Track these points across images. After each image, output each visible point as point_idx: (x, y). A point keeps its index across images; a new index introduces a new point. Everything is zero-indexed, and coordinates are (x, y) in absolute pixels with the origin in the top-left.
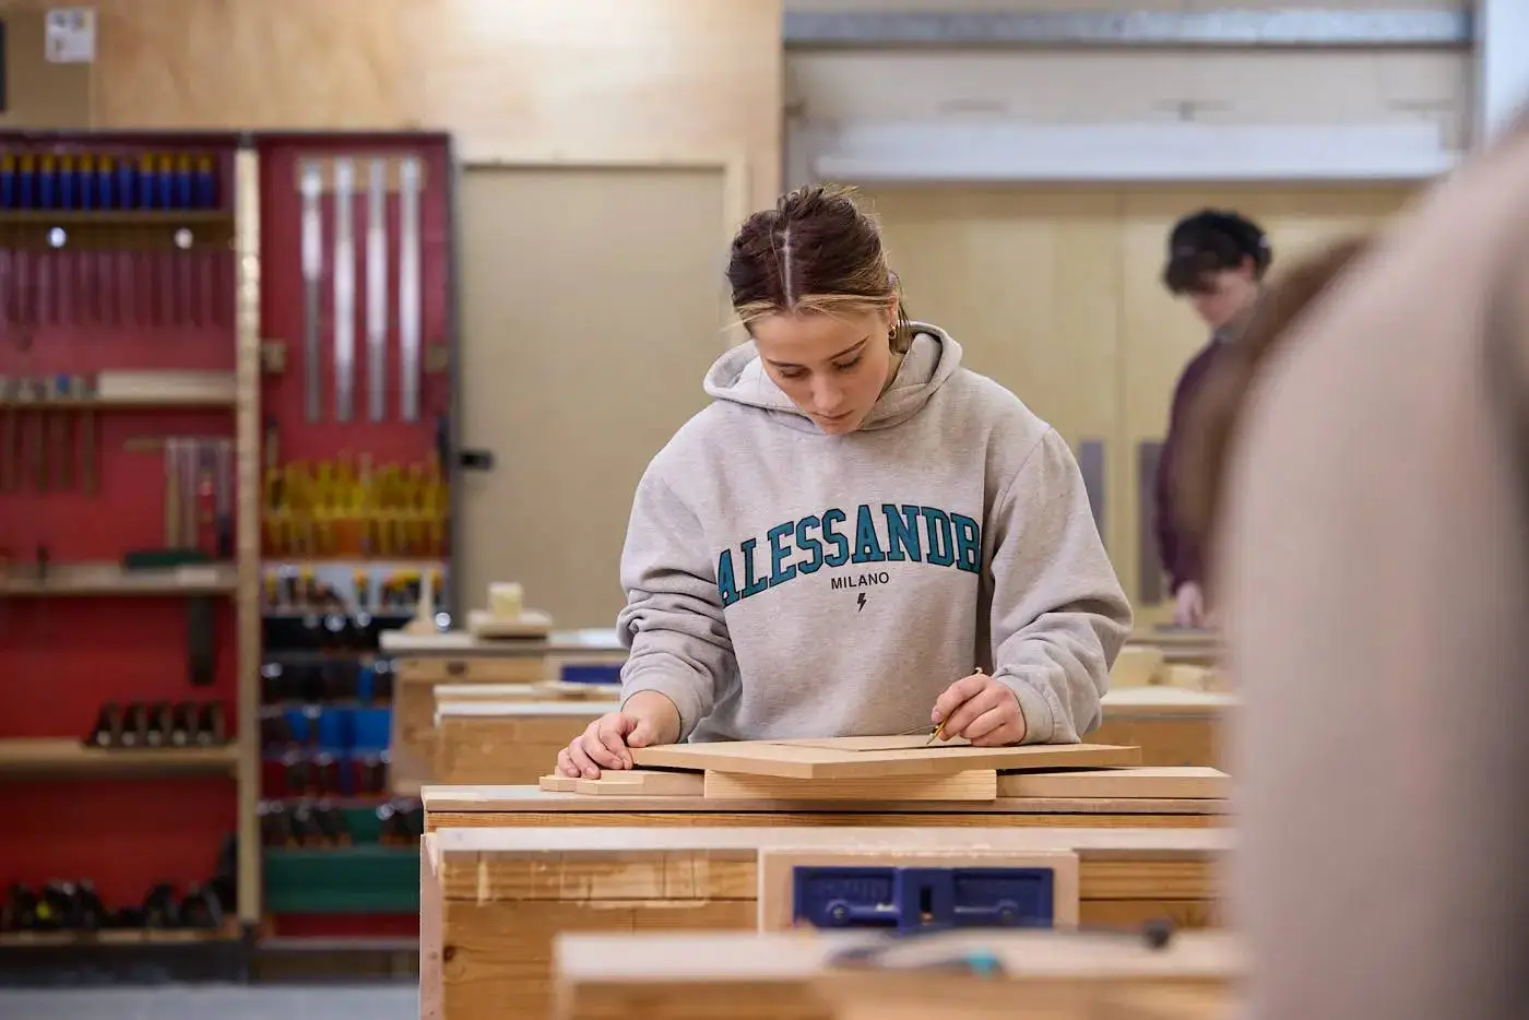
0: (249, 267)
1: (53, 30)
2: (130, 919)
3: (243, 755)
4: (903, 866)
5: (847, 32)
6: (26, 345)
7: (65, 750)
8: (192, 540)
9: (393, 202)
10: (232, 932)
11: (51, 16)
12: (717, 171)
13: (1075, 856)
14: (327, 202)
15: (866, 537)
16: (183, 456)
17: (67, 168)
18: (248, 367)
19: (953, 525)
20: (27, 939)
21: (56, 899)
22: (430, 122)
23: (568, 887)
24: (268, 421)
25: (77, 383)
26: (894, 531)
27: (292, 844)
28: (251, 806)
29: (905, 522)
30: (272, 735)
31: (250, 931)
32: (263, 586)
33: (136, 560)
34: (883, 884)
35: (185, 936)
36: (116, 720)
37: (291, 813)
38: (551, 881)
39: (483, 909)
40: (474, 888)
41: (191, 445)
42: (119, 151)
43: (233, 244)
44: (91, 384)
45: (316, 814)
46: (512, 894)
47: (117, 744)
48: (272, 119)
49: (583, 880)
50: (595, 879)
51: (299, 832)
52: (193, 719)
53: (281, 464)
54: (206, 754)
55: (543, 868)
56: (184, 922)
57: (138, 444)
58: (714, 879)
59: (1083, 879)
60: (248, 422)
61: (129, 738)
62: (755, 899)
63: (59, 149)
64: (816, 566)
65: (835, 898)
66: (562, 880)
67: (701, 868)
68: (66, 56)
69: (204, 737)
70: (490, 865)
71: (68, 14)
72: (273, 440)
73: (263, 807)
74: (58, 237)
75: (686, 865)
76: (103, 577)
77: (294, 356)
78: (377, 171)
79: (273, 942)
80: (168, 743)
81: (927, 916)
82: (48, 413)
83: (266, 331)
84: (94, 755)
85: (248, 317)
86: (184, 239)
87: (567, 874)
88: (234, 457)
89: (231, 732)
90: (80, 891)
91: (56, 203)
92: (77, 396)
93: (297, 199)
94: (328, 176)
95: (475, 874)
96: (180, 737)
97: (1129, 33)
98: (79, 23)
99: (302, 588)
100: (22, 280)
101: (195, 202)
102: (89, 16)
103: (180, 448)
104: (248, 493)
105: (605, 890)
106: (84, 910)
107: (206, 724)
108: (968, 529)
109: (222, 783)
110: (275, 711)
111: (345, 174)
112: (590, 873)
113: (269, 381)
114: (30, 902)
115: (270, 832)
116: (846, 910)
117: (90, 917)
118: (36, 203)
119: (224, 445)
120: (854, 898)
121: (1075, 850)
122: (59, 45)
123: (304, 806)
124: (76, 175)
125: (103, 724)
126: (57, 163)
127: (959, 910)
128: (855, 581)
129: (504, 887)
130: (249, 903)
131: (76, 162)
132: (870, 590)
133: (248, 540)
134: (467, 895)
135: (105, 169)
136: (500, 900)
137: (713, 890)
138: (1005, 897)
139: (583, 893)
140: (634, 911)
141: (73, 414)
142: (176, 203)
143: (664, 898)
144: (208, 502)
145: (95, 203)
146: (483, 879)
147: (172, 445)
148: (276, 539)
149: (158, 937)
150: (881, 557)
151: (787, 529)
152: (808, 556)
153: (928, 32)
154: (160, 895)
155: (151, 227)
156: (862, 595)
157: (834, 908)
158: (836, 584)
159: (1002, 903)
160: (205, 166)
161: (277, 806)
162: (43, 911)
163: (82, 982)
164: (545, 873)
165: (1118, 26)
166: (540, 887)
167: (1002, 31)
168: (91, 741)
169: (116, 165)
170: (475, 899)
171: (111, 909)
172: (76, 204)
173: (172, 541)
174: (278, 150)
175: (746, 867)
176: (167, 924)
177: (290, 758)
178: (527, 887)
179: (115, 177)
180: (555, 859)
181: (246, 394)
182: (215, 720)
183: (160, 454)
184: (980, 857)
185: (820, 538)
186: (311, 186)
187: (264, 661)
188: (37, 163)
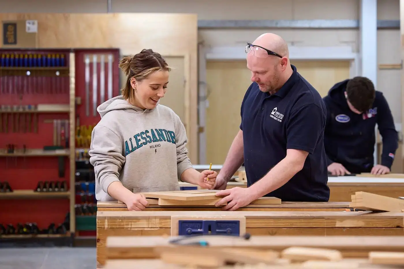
0: (73, 80)
1: (28, 25)
2: (45, 232)
3: (71, 194)
4: (204, 220)
5: (213, 25)
6: (21, 98)
7: (30, 192)
8: (59, 144)
9: (106, 65)
10: (68, 235)
11: (27, 22)
12: (182, 57)
13: (245, 217)
14: (91, 65)
15: (154, 136)
16: (57, 124)
17: (31, 57)
18: (72, 103)
19: (169, 133)
20: (21, 236)
21: (28, 227)
22: (115, 46)
23: (126, 225)
24: (77, 116)
25: (33, 107)
26: (159, 135)
27: (82, 214)
28: (73, 206)
29: (160, 133)
30: (78, 189)
31: (72, 234)
32: (76, 154)
33: (47, 148)
34: (200, 225)
35: (58, 236)
36: (42, 186)
37: (82, 207)
38: (122, 224)
39: (106, 230)
40: (104, 225)
41: (59, 121)
42: (43, 53)
43: (69, 74)
44: (36, 107)
45: (88, 207)
46: (114, 227)
47: (42, 191)
48: (78, 45)
49: (130, 223)
50: (133, 223)
51: (84, 212)
52: (59, 185)
53: (80, 125)
54: (62, 193)
55: (120, 221)
56: (57, 232)
57: (47, 121)
58: (161, 223)
59: (247, 223)
60: (72, 116)
61: (45, 190)
62: (170, 228)
63: (29, 53)
64: (146, 143)
65: (188, 228)
66: (125, 223)
67: (157, 221)
68: (31, 31)
69: (62, 189)
70: (108, 220)
71: (31, 21)
72: (78, 120)
73: (76, 206)
74: (28, 73)
75: (154, 220)
76: (39, 152)
77: (83, 101)
78: (102, 58)
79: (78, 237)
80: (54, 191)
81: (210, 232)
82: (26, 114)
83: (77, 94)
84: (37, 194)
85: (72, 92)
86: (58, 74)
87: (126, 222)
88: (69, 124)
89: (68, 188)
90: (33, 225)
91: (28, 66)
92: (33, 110)
93: (84, 64)
94: (91, 59)
95: (105, 222)
96: (56, 189)
97: (279, 26)
98: (33, 24)
99: (85, 155)
100: (20, 83)
101: (60, 65)
102: (36, 22)
103: (57, 122)
104: (72, 133)
105: (135, 226)
106: (34, 230)
107: (62, 187)
108: (172, 134)
109: (67, 200)
110: (79, 183)
111: (95, 58)
112: (131, 222)
113: (78, 107)
114: (22, 228)
115: (77, 211)
116: (191, 230)
117: (35, 231)
118: (24, 65)
119: (67, 121)
120: (193, 228)
121: (245, 216)
122: (29, 29)
123: (85, 205)
124: (33, 59)
125: (39, 187)
126: (28, 56)
127: (217, 230)
128: (154, 146)
129: (111, 225)
130: (72, 228)
131: (33, 55)
132: (157, 148)
133: (72, 143)
134: (103, 227)
135: (40, 57)
136: (110, 228)
137: (161, 226)
138: (228, 227)
139: (130, 226)
140: (142, 231)
141: (32, 114)
142: (56, 65)
143: (149, 228)
144: (63, 135)
145: (37, 65)
146: (106, 223)
147: (55, 121)
148: (79, 143)
149: (51, 236)
150: (158, 141)
151: (138, 135)
152: (144, 141)
153: (232, 25)
154: (52, 226)
155: (50, 71)
156: (156, 150)
157: (188, 230)
158: (151, 147)
159: (228, 229)
160: (63, 57)
161: (79, 206)
162: (25, 230)
163: (34, 246)
164: (121, 222)
165: (277, 24)
166: (119, 225)
167: (250, 25)
168: (36, 190)
169: (42, 56)
170: (104, 228)
171: (41, 230)
172: (33, 65)
173: (55, 144)
174: (80, 53)
175: (168, 220)
176: (54, 233)
177: (82, 194)
178: (116, 225)
179: (42, 59)
180: (123, 218)
181: (72, 109)
182: (65, 186)
183: (52, 124)
184: (222, 218)
185: (146, 137)
186: (87, 61)
187: (76, 172)
188: (24, 56)
